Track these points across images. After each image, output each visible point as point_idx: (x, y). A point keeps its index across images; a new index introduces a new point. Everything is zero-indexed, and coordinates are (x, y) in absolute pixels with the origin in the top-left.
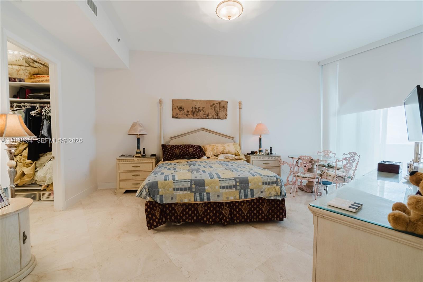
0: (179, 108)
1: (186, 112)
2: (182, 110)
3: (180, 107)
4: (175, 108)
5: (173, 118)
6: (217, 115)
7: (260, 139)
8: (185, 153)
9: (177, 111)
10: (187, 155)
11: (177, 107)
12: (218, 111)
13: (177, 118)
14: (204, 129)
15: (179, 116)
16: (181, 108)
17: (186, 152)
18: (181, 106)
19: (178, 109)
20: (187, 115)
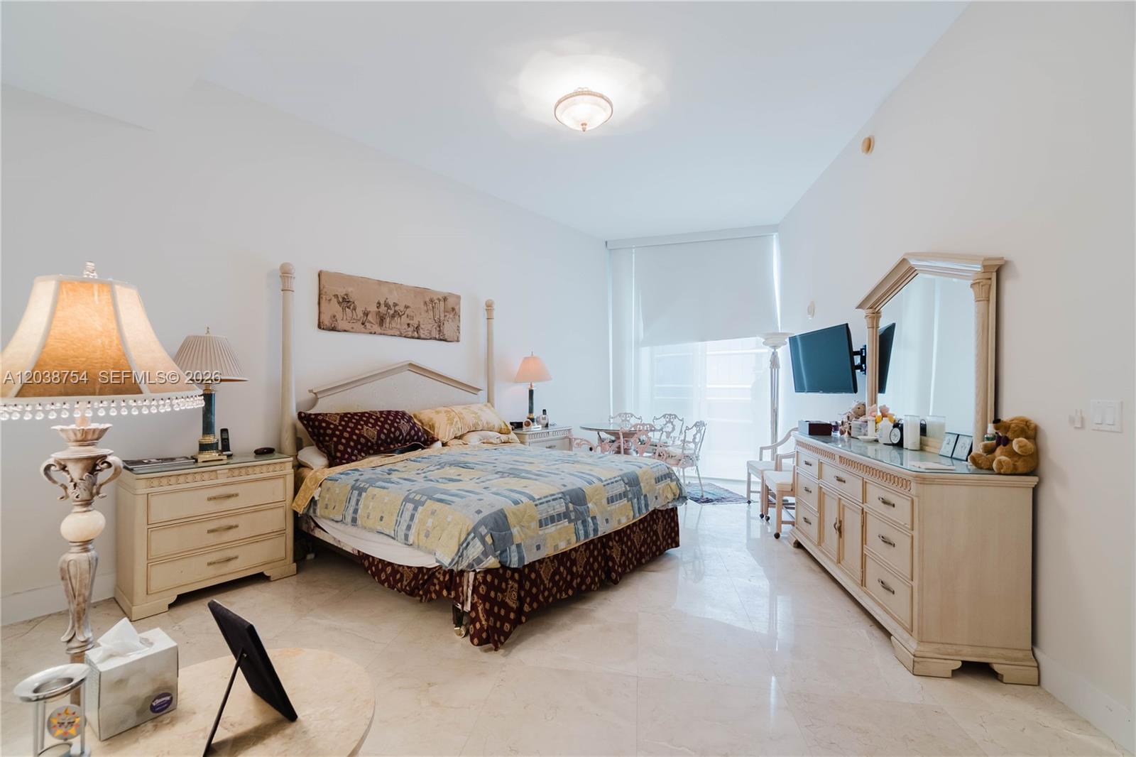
0: (341, 300)
1: (362, 315)
2: (349, 307)
3: (344, 298)
4: (330, 300)
5: (319, 327)
6: (438, 329)
7: (531, 392)
8: (392, 435)
9: (335, 308)
10: (396, 440)
11: (336, 296)
12: (442, 318)
13: (333, 329)
14: (413, 367)
15: (341, 324)
16: (346, 302)
17: (394, 433)
18: (347, 295)
19: (339, 303)
20: (363, 324)
